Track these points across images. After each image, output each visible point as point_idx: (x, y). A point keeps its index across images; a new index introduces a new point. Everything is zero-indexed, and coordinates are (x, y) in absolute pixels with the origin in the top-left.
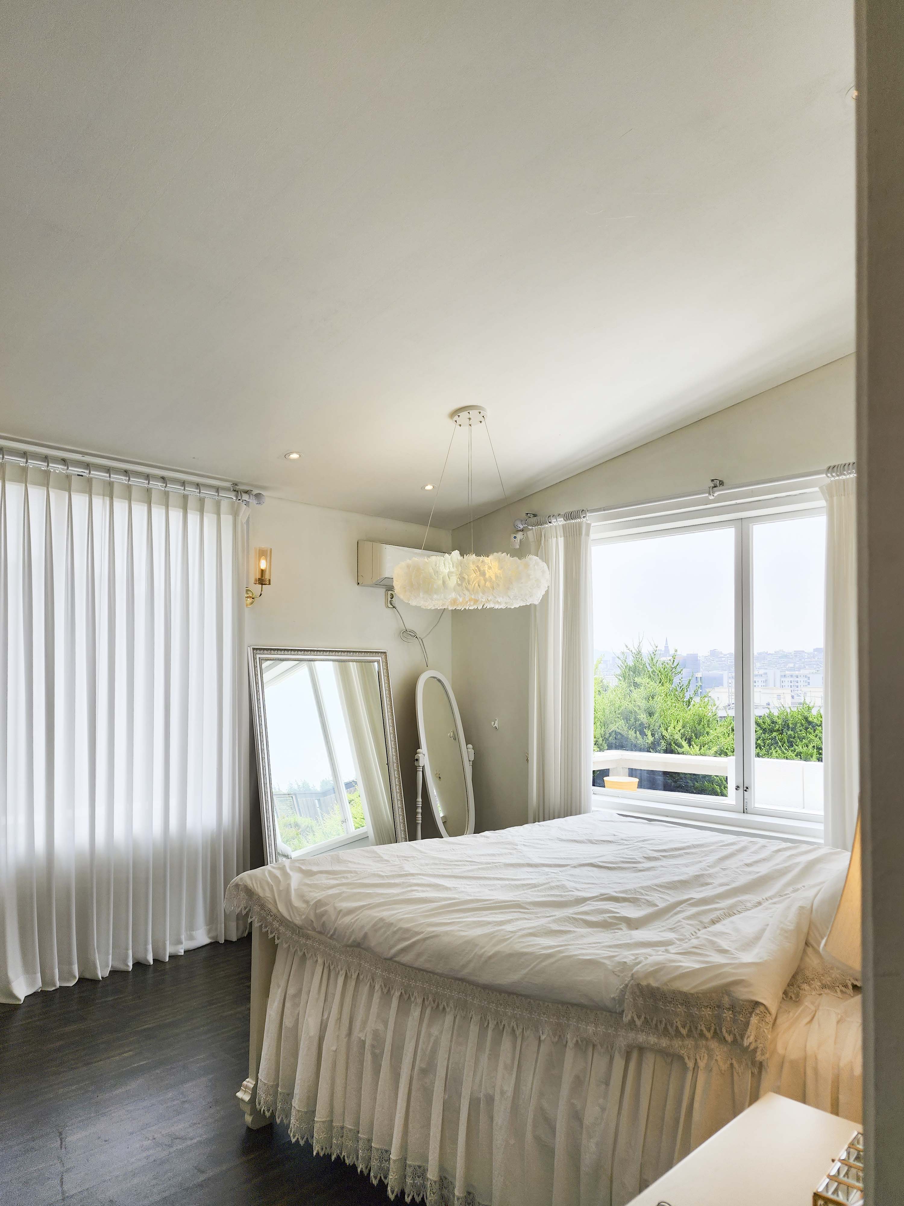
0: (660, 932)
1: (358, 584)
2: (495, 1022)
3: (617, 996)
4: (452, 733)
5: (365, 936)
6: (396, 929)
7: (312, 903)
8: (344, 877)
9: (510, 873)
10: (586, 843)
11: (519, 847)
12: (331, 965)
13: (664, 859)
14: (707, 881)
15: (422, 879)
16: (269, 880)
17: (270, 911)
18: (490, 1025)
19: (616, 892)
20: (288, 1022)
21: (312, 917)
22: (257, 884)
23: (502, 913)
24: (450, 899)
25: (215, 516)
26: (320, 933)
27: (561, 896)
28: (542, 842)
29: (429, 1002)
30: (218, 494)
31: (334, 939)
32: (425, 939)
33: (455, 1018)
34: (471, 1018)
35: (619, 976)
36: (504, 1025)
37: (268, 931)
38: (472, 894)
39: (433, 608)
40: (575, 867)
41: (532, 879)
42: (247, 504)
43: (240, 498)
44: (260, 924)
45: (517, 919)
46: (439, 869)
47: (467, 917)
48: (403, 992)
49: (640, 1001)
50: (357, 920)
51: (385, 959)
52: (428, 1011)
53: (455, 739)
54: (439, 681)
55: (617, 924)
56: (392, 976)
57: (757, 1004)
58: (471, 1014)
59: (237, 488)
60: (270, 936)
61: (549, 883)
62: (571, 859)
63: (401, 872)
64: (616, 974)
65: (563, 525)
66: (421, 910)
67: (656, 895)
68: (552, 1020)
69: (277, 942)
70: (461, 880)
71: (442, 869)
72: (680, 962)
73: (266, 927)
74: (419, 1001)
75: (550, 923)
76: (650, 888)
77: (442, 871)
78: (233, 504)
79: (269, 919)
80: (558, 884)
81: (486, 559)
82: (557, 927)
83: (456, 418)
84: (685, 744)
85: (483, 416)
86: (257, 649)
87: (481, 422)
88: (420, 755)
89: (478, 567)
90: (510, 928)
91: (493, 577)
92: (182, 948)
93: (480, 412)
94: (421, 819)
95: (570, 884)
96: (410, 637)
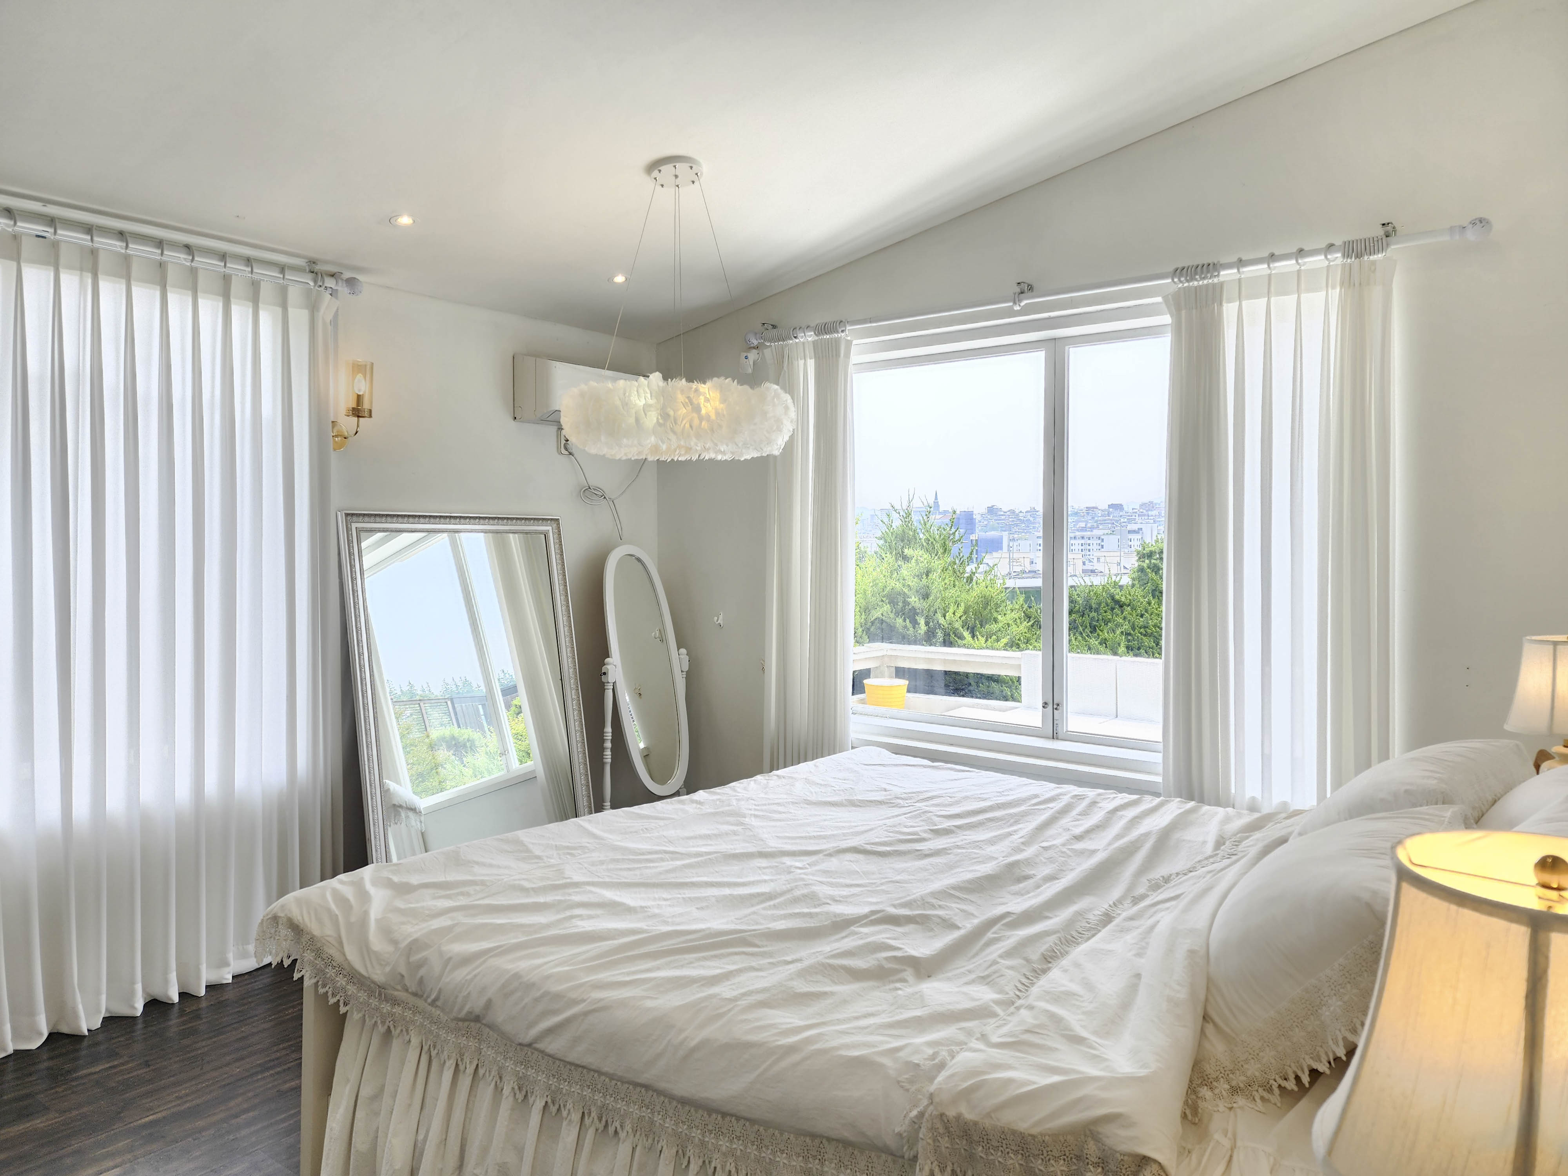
0: (966, 983)
1: (515, 418)
3: (905, 1131)
4: (658, 633)
6: (538, 994)
7: (403, 945)
8: (462, 894)
9: (730, 872)
10: (846, 806)
11: (747, 820)
12: (432, 1049)
13: (958, 831)
14: (1024, 874)
15: (591, 892)
16: (333, 906)
17: (331, 958)
19: (894, 906)
20: (360, 1143)
21: (403, 969)
22: (309, 913)
23: (715, 956)
24: (633, 932)
25: (279, 310)
26: (415, 994)
27: (810, 915)
28: (780, 809)
29: (591, 1118)
30: (284, 276)
31: (437, 1006)
32: (586, 1014)
35: (907, 1090)
37: (327, 992)
38: (670, 920)
39: (624, 458)
40: (830, 855)
41: (765, 881)
42: (333, 293)
43: (321, 284)
44: (314, 981)
45: (740, 971)
46: (621, 869)
47: (658, 968)
49: (945, 1142)
50: (475, 976)
51: (520, 1044)
53: (662, 640)
54: (639, 560)
55: (897, 971)
56: (530, 1072)
57: (1147, 1160)
59: (317, 268)
60: (332, 1001)
61: (792, 890)
62: (824, 838)
63: (559, 880)
64: (902, 1087)
65: (814, 342)
66: (583, 957)
67: (954, 905)
68: (794, 1163)
69: (343, 1010)
70: (655, 890)
71: (625, 869)
72: (1010, 1067)
73: (324, 986)
74: (576, 1117)
75: (792, 979)
76: (944, 894)
77: (625, 873)
78: (308, 294)
79: (330, 972)
80: (805, 891)
81: (703, 385)
82: (802, 987)
83: (655, 173)
84: (966, 634)
85: (697, 174)
86: (353, 515)
87: (693, 182)
88: (609, 667)
89: (688, 398)
90: (725, 990)
91: (713, 417)
92: (229, 973)
93: (691, 168)
94: (610, 757)
95: (824, 891)
96: (595, 497)
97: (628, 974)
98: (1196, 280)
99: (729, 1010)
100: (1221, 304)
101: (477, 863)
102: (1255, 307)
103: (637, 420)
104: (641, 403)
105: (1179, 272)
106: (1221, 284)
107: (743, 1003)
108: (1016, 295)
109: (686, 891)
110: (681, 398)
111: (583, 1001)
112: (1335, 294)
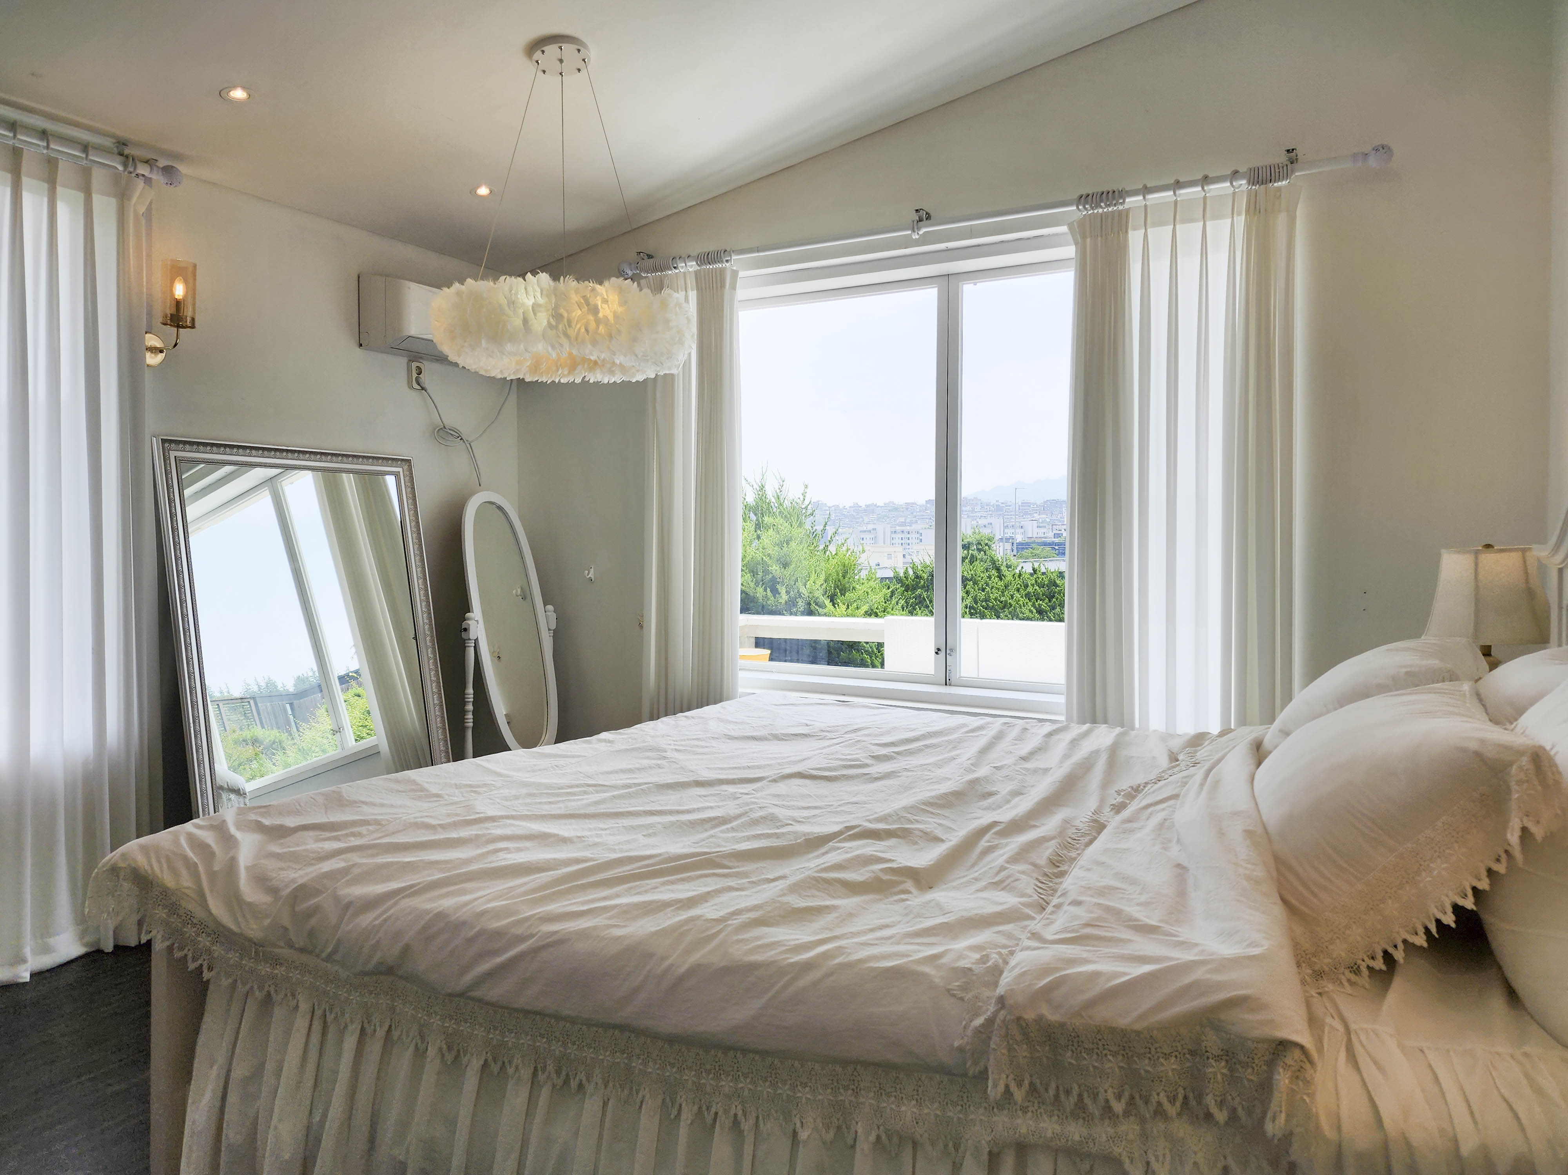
0: (978, 891)
1: (361, 345)
2: (696, 1108)
3: (968, 1043)
4: (519, 590)
5: (406, 950)
6: (472, 933)
7: (286, 892)
8: (351, 834)
9: (670, 800)
10: (769, 740)
11: (669, 754)
12: (328, 1014)
13: (898, 757)
14: (986, 790)
15: (513, 825)
16: (190, 854)
17: (190, 915)
18: (684, 1116)
19: (870, 821)
21: (286, 921)
22: (159, 862)
23: (683, 880)
24: (577, 861)
25: (81, 196)
26: (302, 950)
27: (777, 836)
28: (700, 743)
29: (546, 1073)
30: (87, 156)
31: (334, 961)
32: (536, 951)
33: (605, 1104)
34: (642, 1103)
35: (962, 999)
36: (716, 1114)
37: (186, 955)
38: (616, 847)
40: (775, 781)
41: (711, 808)
42: (148, 181)
43: (131, 170)
44: (167, 943)
45: (718, 892)
46: (540, 803)
47: (618, 896)
48: (490, 1058)
49: (1023, 1052)
50: (385, 920)
51: (450, 995)
52: (545, 1093)
53: (524, 598)
54: (500, 508)
55: (893, 884)
56: (464, 1028)
57: (1283, 1046)
58: (640, 1095)
59: (127, 151)
60: (192, 966)
61: (747, 813)
62: (759, 768)
63: (470, 816)
64: (954, 996)
65: (696, 272)
66: (523, 889)
67: (930, 820)
68: (820, 1097)
69: (206, 975)
70: (587, 821)
71: (545, 803)
72: (1087, 961)
73: (181, 948)
74: (526, 1073)
75: (784, 895)
76: (914, 809)
77: (547, 807)
78: (116, 180)
79: (190, 931)
80: (762, 813)
81: (599, 286)
82: (799, 902)
83: (538, 55)
84: (827, 602)
85: (584, 60)
86: (171, 441)
87: (579, 70)
88: (470, 622)
89: (585, 298)
90: (709, 911)
91: (611, 318)
92: (26, 970)
93: (579, 51)
94: (472, 720)
95: (781, 813)
96: (451, 438)
97: (583, 903)
98: (1101, 207)
99: (719, 932)
100: (1127, 232)
101: (363, 802)
102: (1160, 236)
103: (525, 321)
104: (529, 302)
105: (1084, 199)
106: (1128, 210)
107: (735, 922)
108: (915, 222)
109: (624, 821)
110: (575, 298)
111: (532, 936)
112: (1241, 220)
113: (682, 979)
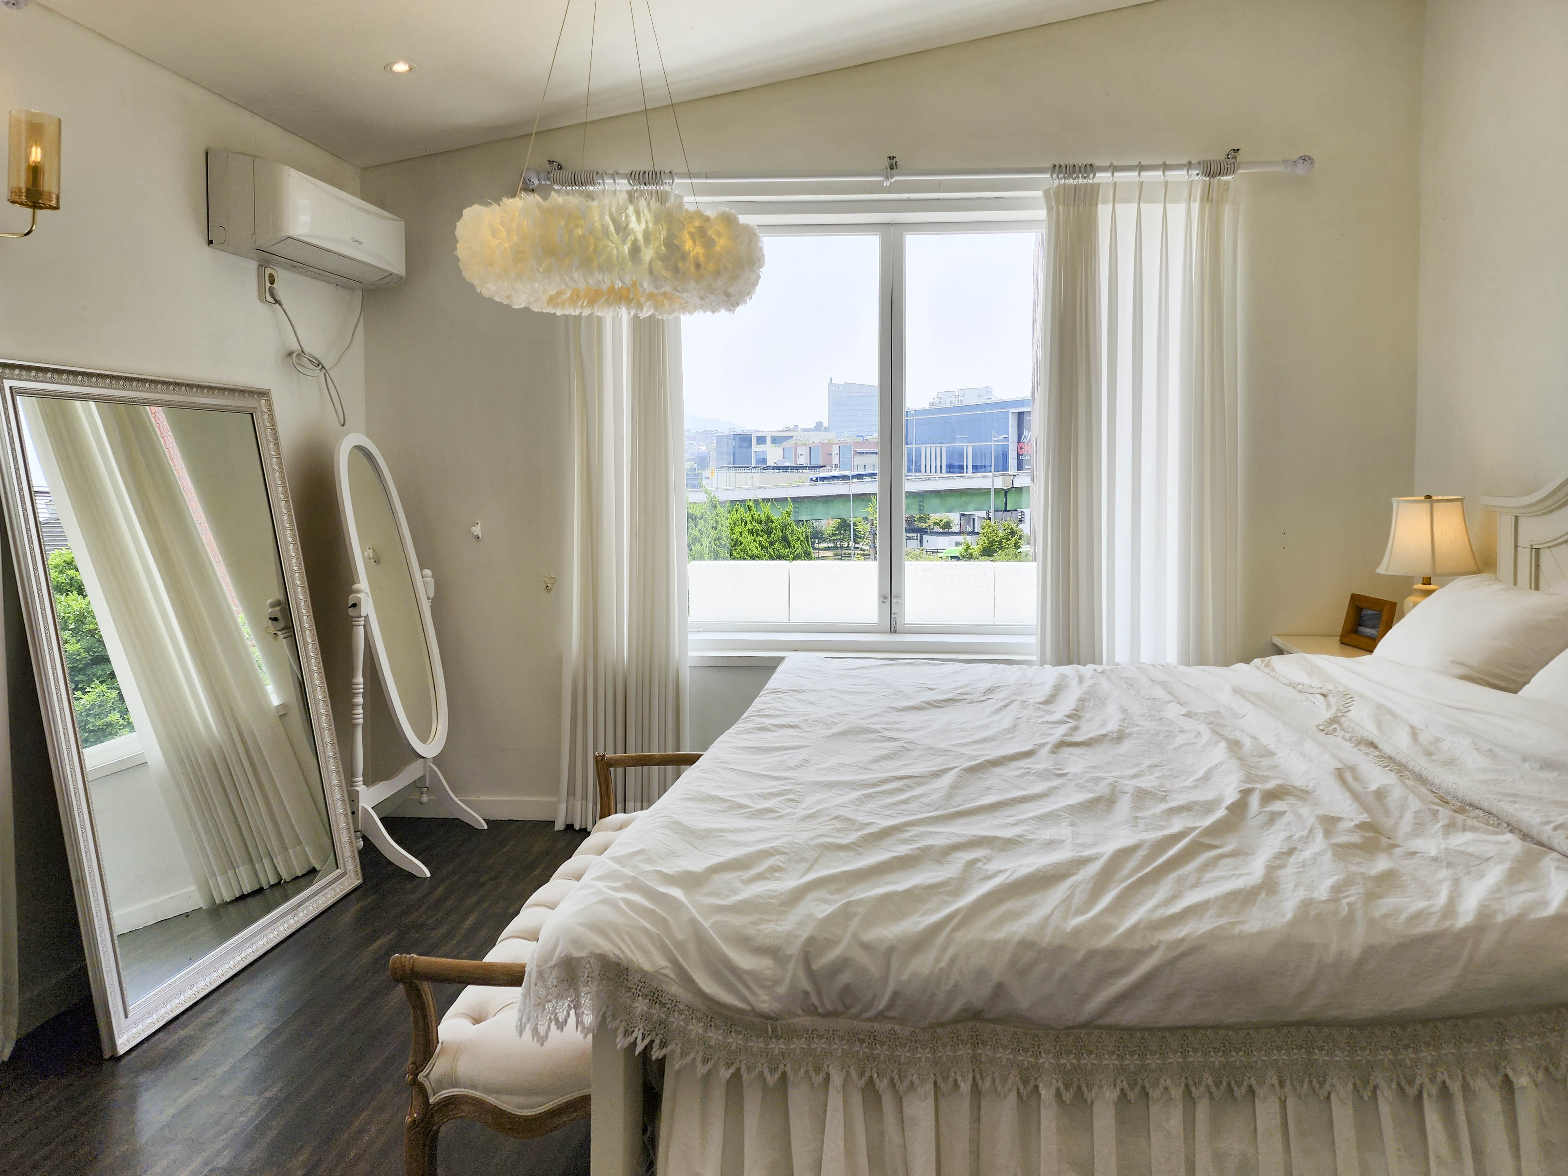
1: (210, 242)
2: (1394, 1084)
5: (999, 989)
21: (804, 985)
29: (1203, 1088)
33: (1284, 1103)
34: (1330, 1093)
36: (1420, 1085)
52: (1204, 1108)
54: (368, 453)
58: (1327, 1086)
74: (1176, 1092)
86: (5, 366)
88: (359, 596)
94: (362, 716)
96: (311, 366)
98: (1074, 179)
100: (1097, 205)
102: (1127, 212)
105: (1056, 169)
106: (1099, 185)
108: (888, 170)
112: (1196, 206)
113: (1360, 963)
